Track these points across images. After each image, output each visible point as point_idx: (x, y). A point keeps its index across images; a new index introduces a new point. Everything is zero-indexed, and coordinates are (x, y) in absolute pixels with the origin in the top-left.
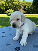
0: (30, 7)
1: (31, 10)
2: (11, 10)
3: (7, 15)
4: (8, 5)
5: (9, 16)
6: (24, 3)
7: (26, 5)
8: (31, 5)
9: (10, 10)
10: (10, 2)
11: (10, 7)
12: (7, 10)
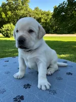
0: (48, 20)
2: (12, 24)
3: (4, 35)
4: (6, 15)
5: (7, 36)
6: (36, 14)
7: (40, 16)
8: (50, 17)
10: (10, 10)
11: (9, 19)
12: (4, 26)
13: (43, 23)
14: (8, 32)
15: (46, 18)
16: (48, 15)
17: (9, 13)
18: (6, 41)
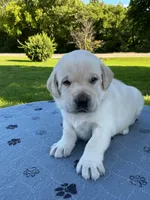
0: (118, 24)
1: (123, 36)
2: (45, 35)
3: (30, 57)
4: (33, 18)
5: (37, 59)
6: (94, 11)
7: (101, 16)
8: (123, 16)
9: (38, 36)
10: (40, 6)
11: (38, 25)
12: (30, 38)
13: (107, 29)
14: (38, 50)
15: (114, 20)
16: (117, 13)
17: (39, 12)
18: (34, 69)
